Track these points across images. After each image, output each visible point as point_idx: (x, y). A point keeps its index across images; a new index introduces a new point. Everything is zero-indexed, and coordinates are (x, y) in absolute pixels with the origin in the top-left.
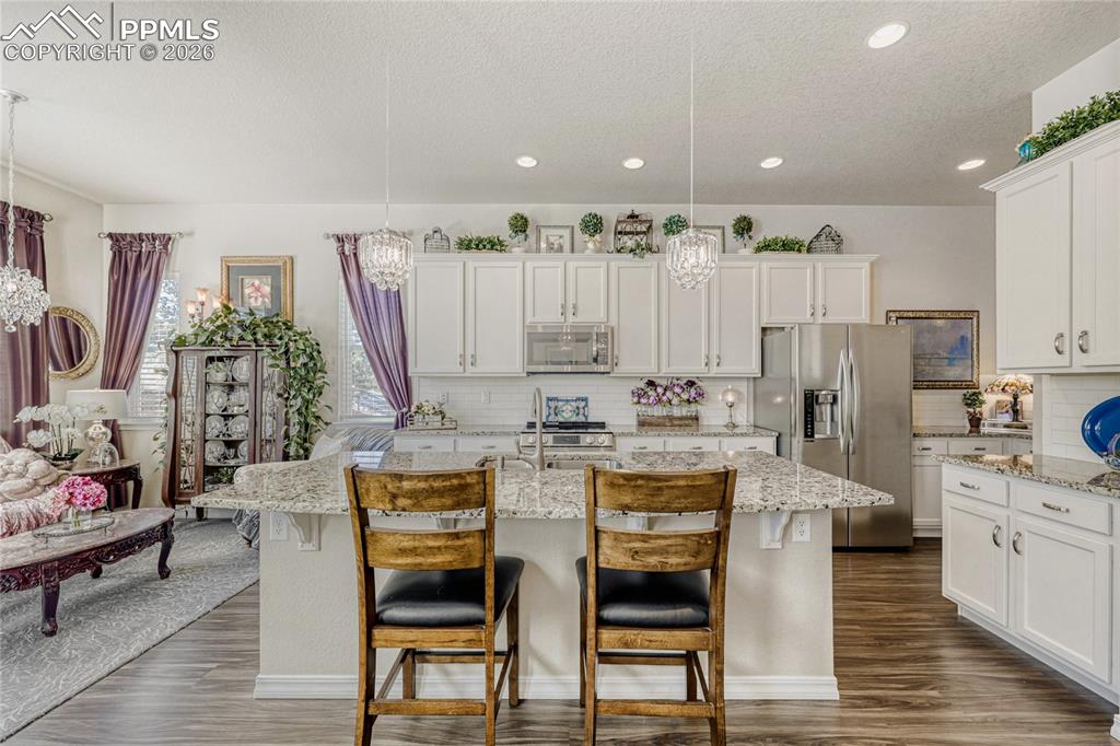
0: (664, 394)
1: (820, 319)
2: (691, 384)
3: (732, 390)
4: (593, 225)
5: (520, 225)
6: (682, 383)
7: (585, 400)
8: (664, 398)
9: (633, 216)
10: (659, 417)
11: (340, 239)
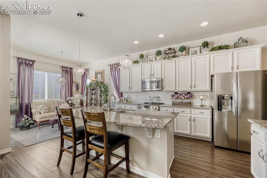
0: (179, 96)
1: (235, 70)
2: (189, 93)
3: (202, 95)
4: (159, 53)
5: (142, 56)
6: (186, 93)
7: (159, 97)
8: (180, 97)
9: (170, 49)
10: (178, 102)
11: (110, 65)
